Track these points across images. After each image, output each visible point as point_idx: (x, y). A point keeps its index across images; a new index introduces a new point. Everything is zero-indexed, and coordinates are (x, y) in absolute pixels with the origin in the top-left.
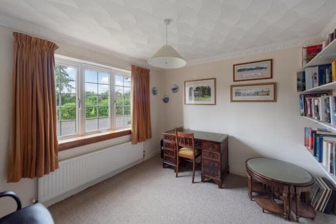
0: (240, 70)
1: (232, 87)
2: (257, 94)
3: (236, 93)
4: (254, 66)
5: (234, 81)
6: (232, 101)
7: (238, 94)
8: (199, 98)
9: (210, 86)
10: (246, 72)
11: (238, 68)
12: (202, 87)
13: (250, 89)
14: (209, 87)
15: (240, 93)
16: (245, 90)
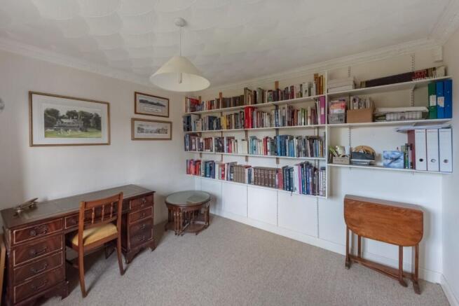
0: (142, 101)
1: (133, 120)
2: (158, 131)
3: (139, 128)
4: (155, 100)
5: (136, 113)
6: (134, 139)
7: (141, 130)
8: (75, 133)
9: (99, 114)
10: (148, 105)
11: (139, 97)
12: (83, 113)
13: (152, 126)
14: (97, 115)
15: (143, 129)
16: (148, 126)
